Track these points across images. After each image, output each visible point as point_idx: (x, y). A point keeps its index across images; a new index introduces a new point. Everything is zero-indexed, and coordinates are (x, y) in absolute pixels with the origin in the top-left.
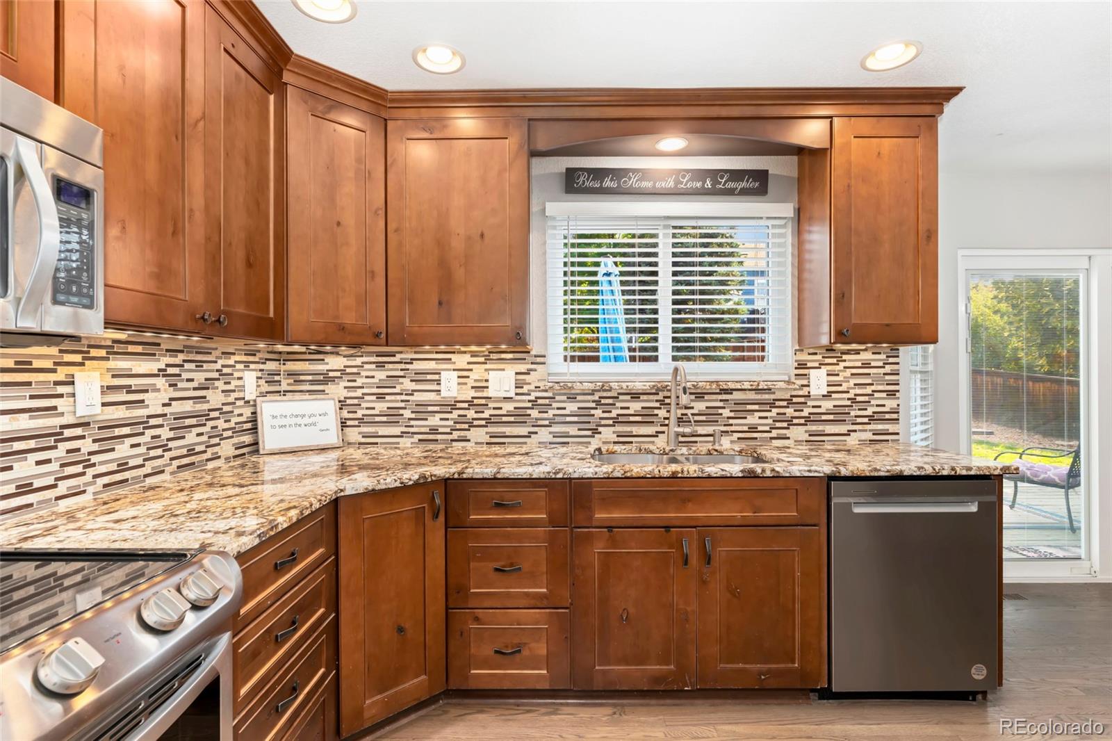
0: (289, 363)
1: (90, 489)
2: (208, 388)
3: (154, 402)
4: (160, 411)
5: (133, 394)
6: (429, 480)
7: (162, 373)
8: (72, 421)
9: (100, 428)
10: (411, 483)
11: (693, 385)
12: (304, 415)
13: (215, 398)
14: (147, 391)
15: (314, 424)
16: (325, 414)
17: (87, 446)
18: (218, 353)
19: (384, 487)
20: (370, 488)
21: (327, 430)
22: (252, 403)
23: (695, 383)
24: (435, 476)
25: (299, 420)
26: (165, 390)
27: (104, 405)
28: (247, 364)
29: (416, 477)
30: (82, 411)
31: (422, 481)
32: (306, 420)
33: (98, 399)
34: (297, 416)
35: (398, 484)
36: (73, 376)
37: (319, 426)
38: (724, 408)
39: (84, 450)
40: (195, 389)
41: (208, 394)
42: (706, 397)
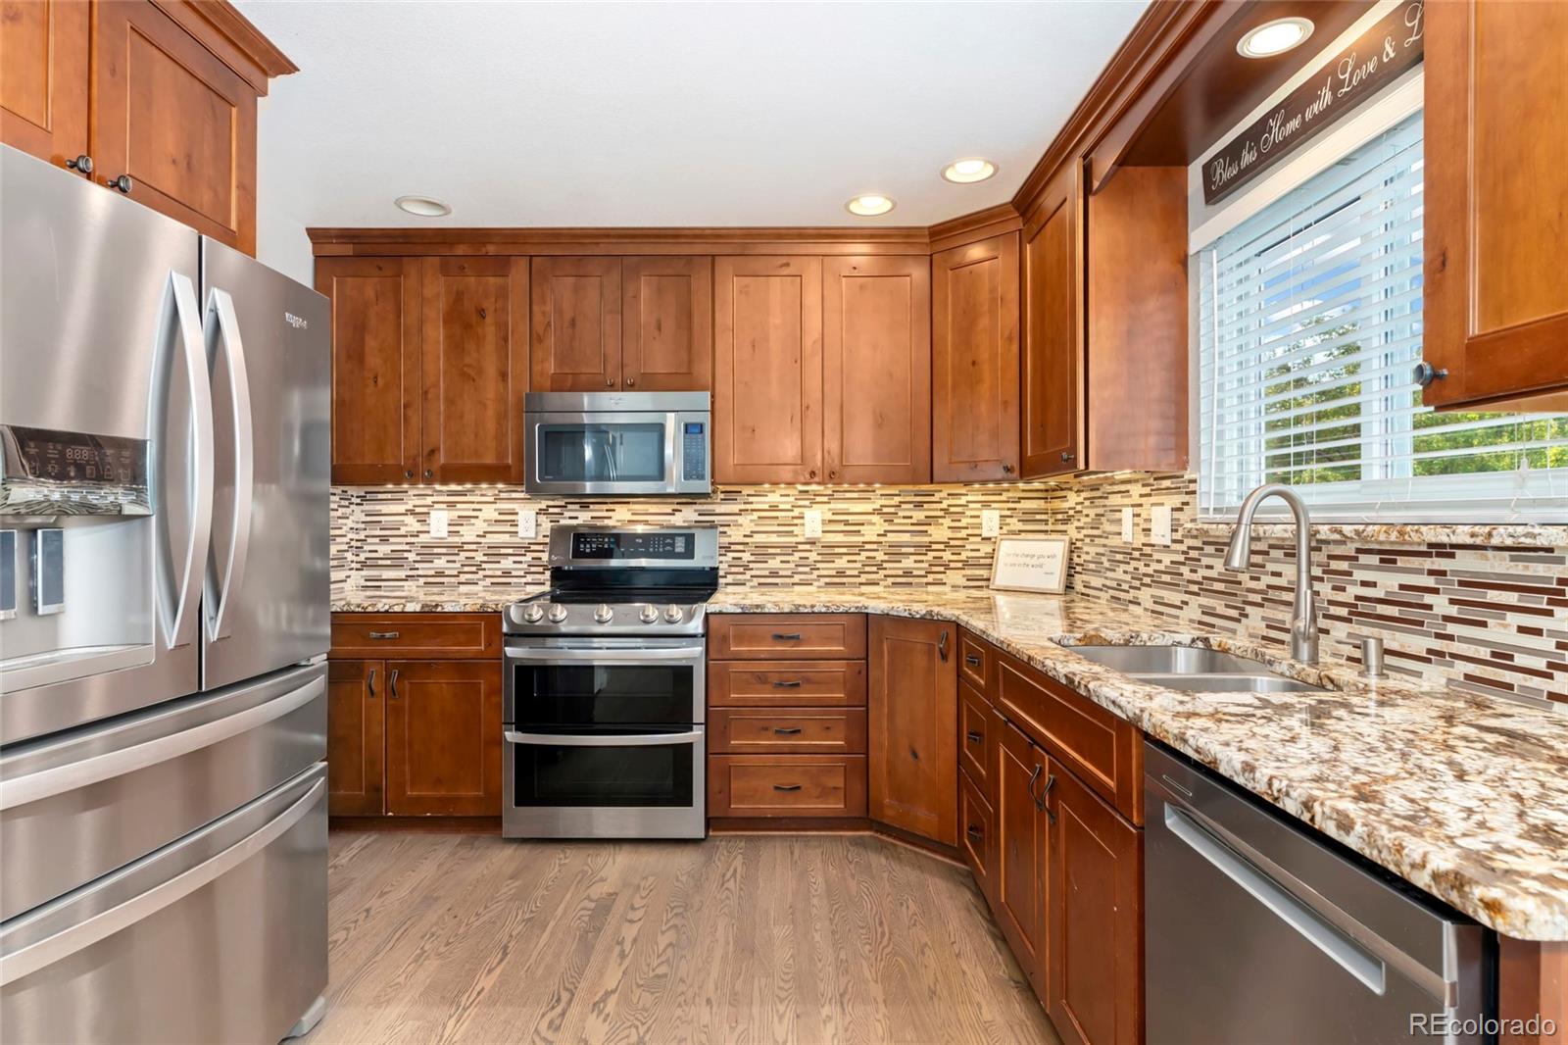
0: (1056, 500)
1: (816, 584)
2: (930, 524)
3: (870, 533)
4: (875, 539)
5: (853, 527)
6: (935, 618)
7: (878, 512)
8: (803, 540)
9: (823, 547)
10: (918, 616)
11: (1357, 532)
12: (1034, 556)
13: (939, 533)
14: (863, 524)
15: (1041, 566)
16: (1054, 556)
17: (813, 556)
18: (944, 494)
19: (895, 614)
20: (886, 612)
21: (1052, 573)
22: (993, 540)
23: (1361, 527)
24: (941, 616)
25: (1028, 560)
26: (881, 525)
27: (823, 532)
28: (986, 505)
29: (924, 612)
30: (809, 534)
31: (928, 617)
32: (1034, 561)
33: (819, 528)
34: (1027, 556)
35: (906, 614)
36: (803, 513)
37: (1046, 569)
38: (1436, 591)
39: (811, 559)
40: (912, 524)
41: (930, 529)
42: (1401, 561)
